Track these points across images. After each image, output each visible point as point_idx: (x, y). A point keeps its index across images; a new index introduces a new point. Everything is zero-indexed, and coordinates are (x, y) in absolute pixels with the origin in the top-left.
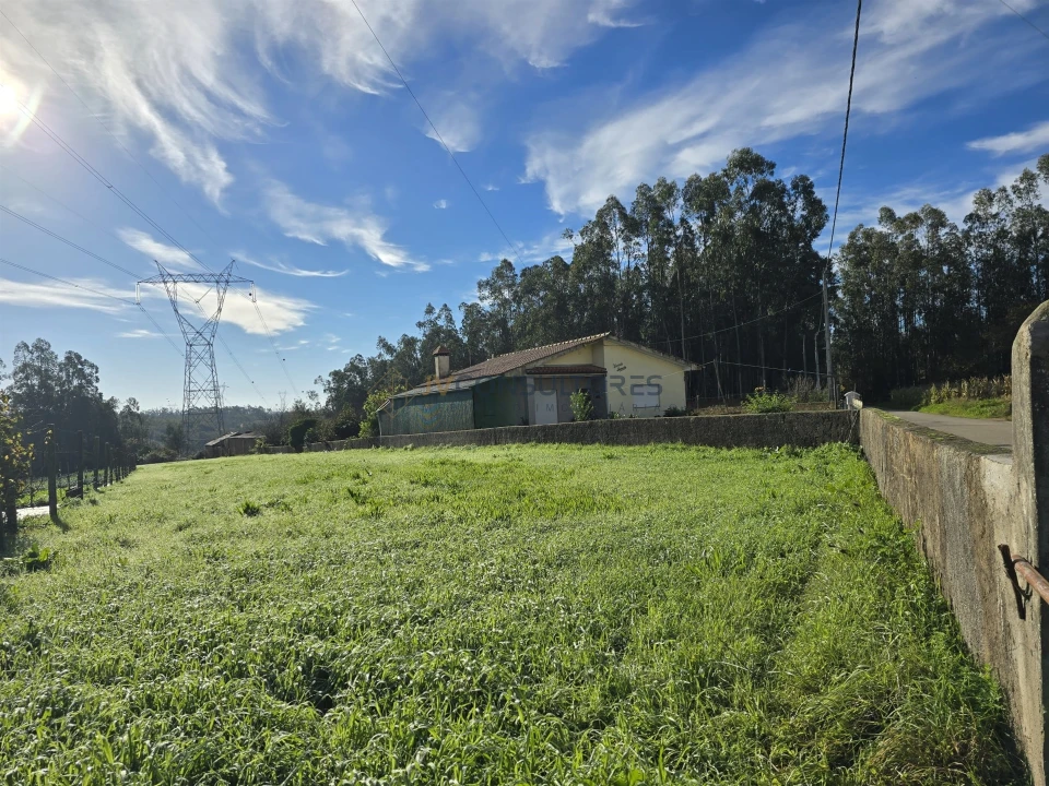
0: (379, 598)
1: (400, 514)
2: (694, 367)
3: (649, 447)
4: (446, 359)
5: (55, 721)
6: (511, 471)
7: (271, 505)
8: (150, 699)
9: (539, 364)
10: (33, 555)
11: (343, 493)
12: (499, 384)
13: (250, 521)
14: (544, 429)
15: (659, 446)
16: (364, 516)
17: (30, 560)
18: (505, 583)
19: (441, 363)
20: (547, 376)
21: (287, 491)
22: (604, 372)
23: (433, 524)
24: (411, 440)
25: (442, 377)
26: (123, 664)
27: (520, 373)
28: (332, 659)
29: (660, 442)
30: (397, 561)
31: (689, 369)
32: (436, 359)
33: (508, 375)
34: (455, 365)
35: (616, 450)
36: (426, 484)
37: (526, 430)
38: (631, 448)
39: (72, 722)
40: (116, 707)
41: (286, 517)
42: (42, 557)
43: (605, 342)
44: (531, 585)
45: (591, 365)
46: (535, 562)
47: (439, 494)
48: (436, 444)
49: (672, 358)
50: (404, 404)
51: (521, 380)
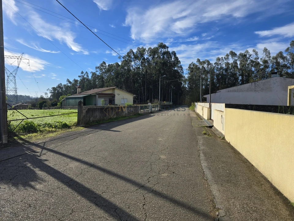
2: (135, 96)
4: (80, 89)
9: (100, 93)
12: (90, 96)
19: (79, 90)
20: (101, 95)
22: (115, 95)
24: (70, 108)
25: (79, 93)
27: (95, 94)
32: (78, 89)
33: (92, 95)
34: (82, 91)
43: (115, 89)
45: (112, 94)
48: (75, 109)
49: (130, 93)
50: (68, 99)
51: (95, 96)
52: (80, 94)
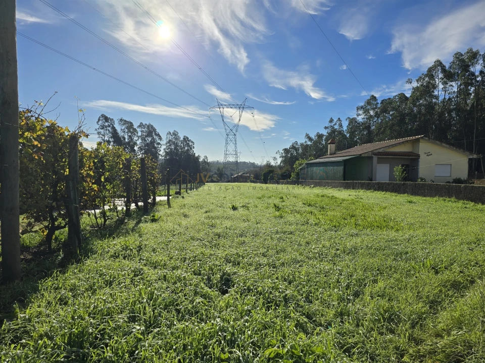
0: (263, 254)
1: (291, 218)
2: (475, 156)
3: (435, 199)
4: (333, 146)
5: (134, 278)
6: (354, 204)
7: (243, 206)
8: (165, 276)
9: (381, 151)
10: (153, 216)
11: (272, 205)
12: (359, 159)
13: (232, 212)
14: (378, 184)
15: (441, 198)
16: (275, 217)
17: (152, 218)
18: (321, 257)
19: (331, 148)
21: (251, 201)
22: (418, 156)
23: (303, 224)
24: (313, 183)
25: (331, 154)
26: (163, 262)
27: (370, 154)
28: (233, 275)
29: (442, 197)
30: (279, 239)
31: (471, 157)
32: (329, 146)
33: (363, 155)
34: (339, 148)
35: (414, 199)
36: (310, 205)
37: (369, 183)
38: (424, 198)
39: (139, 279)
40: (154, 277)
41: (246, 212)
42: (156, 218)
43: (421, 140)
44: (330, 260)
45: (411, 152)
46: (338, 250)
47: (313, 211)
48: (324, 186)
49: (462, 150)
50: (311, 167)
51: (370, 158)
52: (334, 156)
